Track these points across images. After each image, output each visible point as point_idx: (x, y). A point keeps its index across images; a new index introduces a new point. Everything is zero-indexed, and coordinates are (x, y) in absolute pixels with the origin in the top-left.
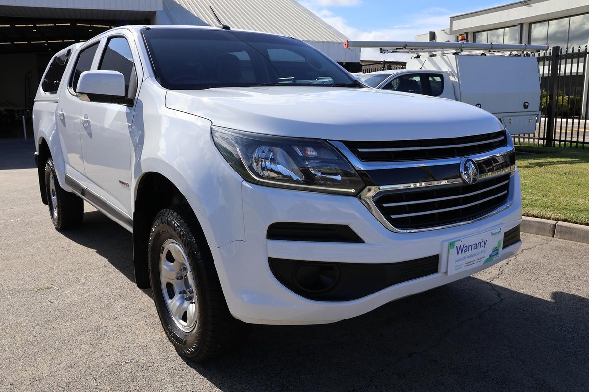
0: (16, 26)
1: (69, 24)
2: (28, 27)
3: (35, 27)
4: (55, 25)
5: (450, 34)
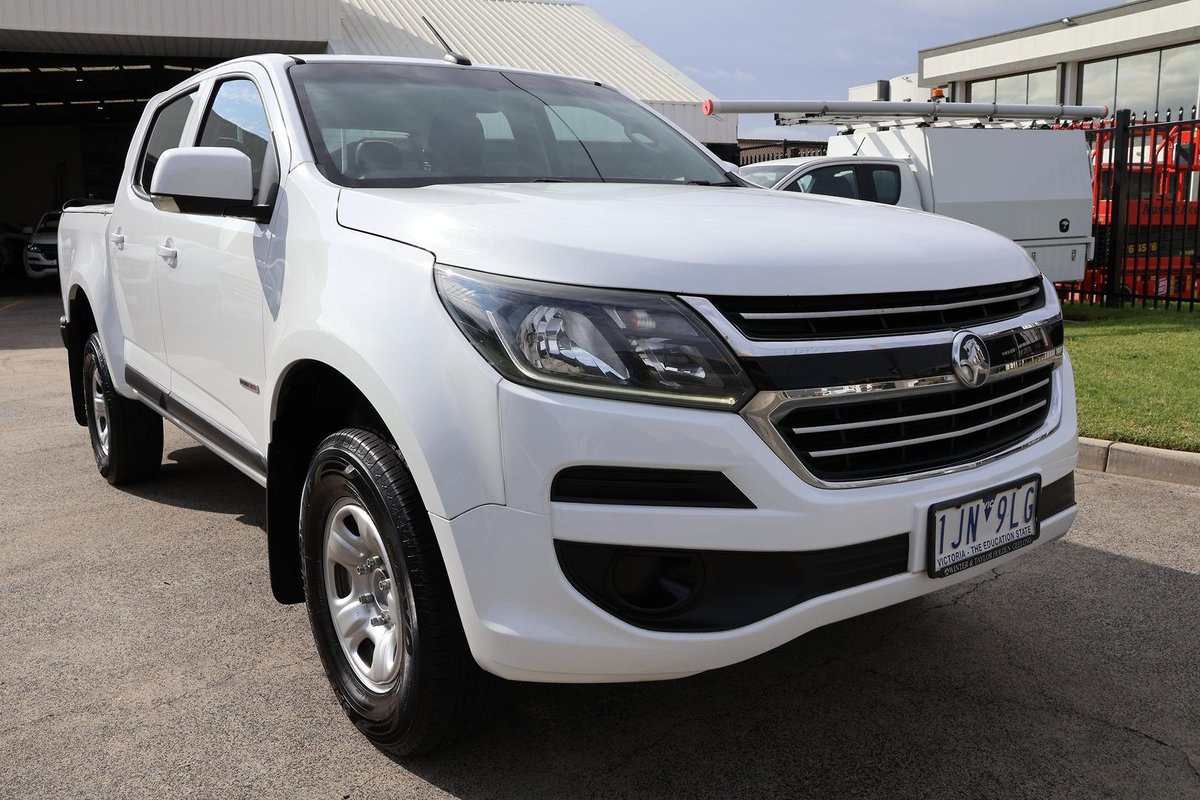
0: (42, 70)
1: (148, 67)
2: (66, 71)
3: (80, 73)
4: (121, 68)
5: (919, 86)
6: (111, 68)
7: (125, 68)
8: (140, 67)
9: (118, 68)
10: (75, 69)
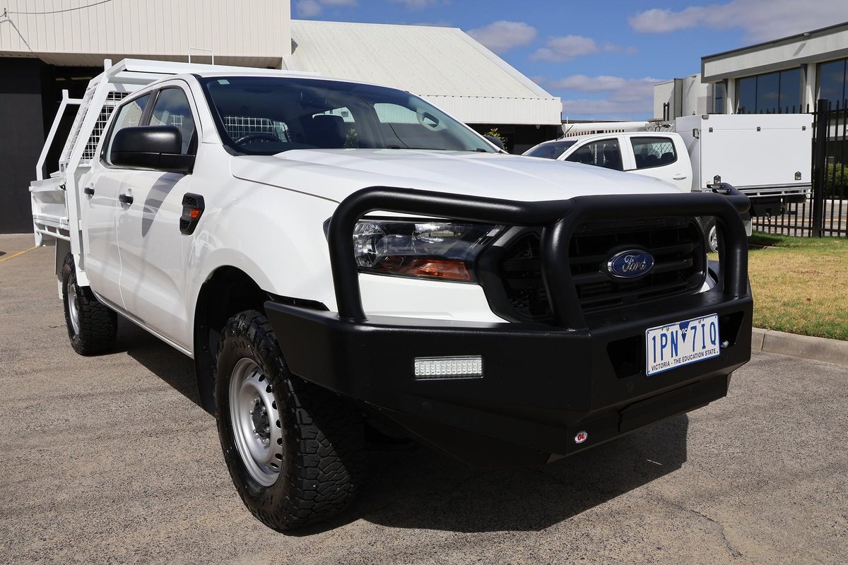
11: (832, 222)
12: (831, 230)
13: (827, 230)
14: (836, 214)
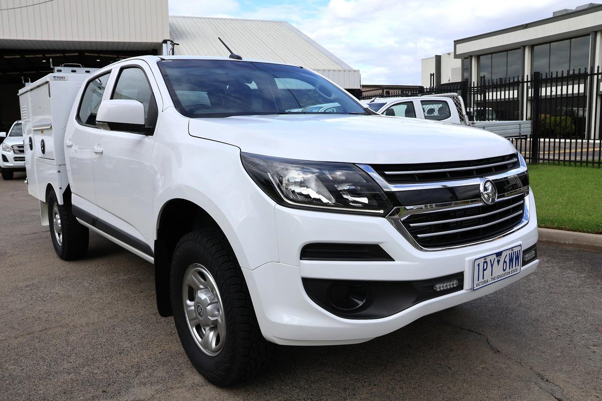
0: (26, 56)
1: (77, 54)
2: (37, 57)
3: (44, 58)
4: (64, 55)
5: (455, 58)
6: (59, 55)
7: (66, 55)
8: (73, 54)
9: (62, 55)
10: (41, 56)
11: (544, 154)
12: (544, 159)
13: (541, 159)
14: (547, 148)
